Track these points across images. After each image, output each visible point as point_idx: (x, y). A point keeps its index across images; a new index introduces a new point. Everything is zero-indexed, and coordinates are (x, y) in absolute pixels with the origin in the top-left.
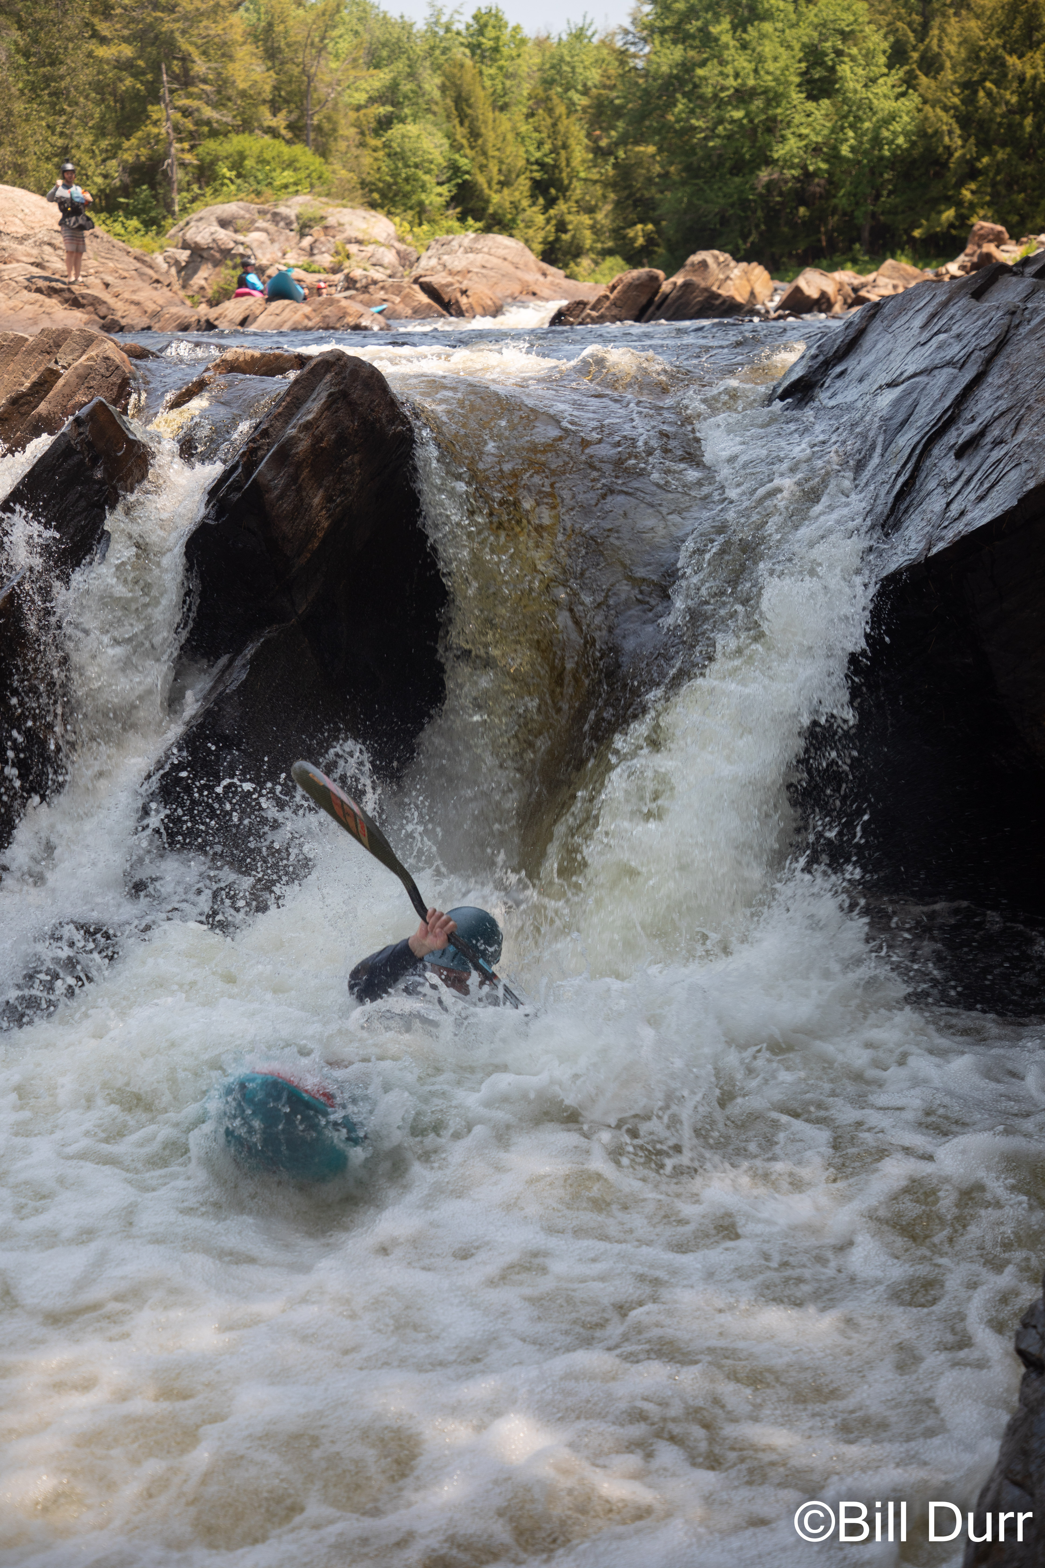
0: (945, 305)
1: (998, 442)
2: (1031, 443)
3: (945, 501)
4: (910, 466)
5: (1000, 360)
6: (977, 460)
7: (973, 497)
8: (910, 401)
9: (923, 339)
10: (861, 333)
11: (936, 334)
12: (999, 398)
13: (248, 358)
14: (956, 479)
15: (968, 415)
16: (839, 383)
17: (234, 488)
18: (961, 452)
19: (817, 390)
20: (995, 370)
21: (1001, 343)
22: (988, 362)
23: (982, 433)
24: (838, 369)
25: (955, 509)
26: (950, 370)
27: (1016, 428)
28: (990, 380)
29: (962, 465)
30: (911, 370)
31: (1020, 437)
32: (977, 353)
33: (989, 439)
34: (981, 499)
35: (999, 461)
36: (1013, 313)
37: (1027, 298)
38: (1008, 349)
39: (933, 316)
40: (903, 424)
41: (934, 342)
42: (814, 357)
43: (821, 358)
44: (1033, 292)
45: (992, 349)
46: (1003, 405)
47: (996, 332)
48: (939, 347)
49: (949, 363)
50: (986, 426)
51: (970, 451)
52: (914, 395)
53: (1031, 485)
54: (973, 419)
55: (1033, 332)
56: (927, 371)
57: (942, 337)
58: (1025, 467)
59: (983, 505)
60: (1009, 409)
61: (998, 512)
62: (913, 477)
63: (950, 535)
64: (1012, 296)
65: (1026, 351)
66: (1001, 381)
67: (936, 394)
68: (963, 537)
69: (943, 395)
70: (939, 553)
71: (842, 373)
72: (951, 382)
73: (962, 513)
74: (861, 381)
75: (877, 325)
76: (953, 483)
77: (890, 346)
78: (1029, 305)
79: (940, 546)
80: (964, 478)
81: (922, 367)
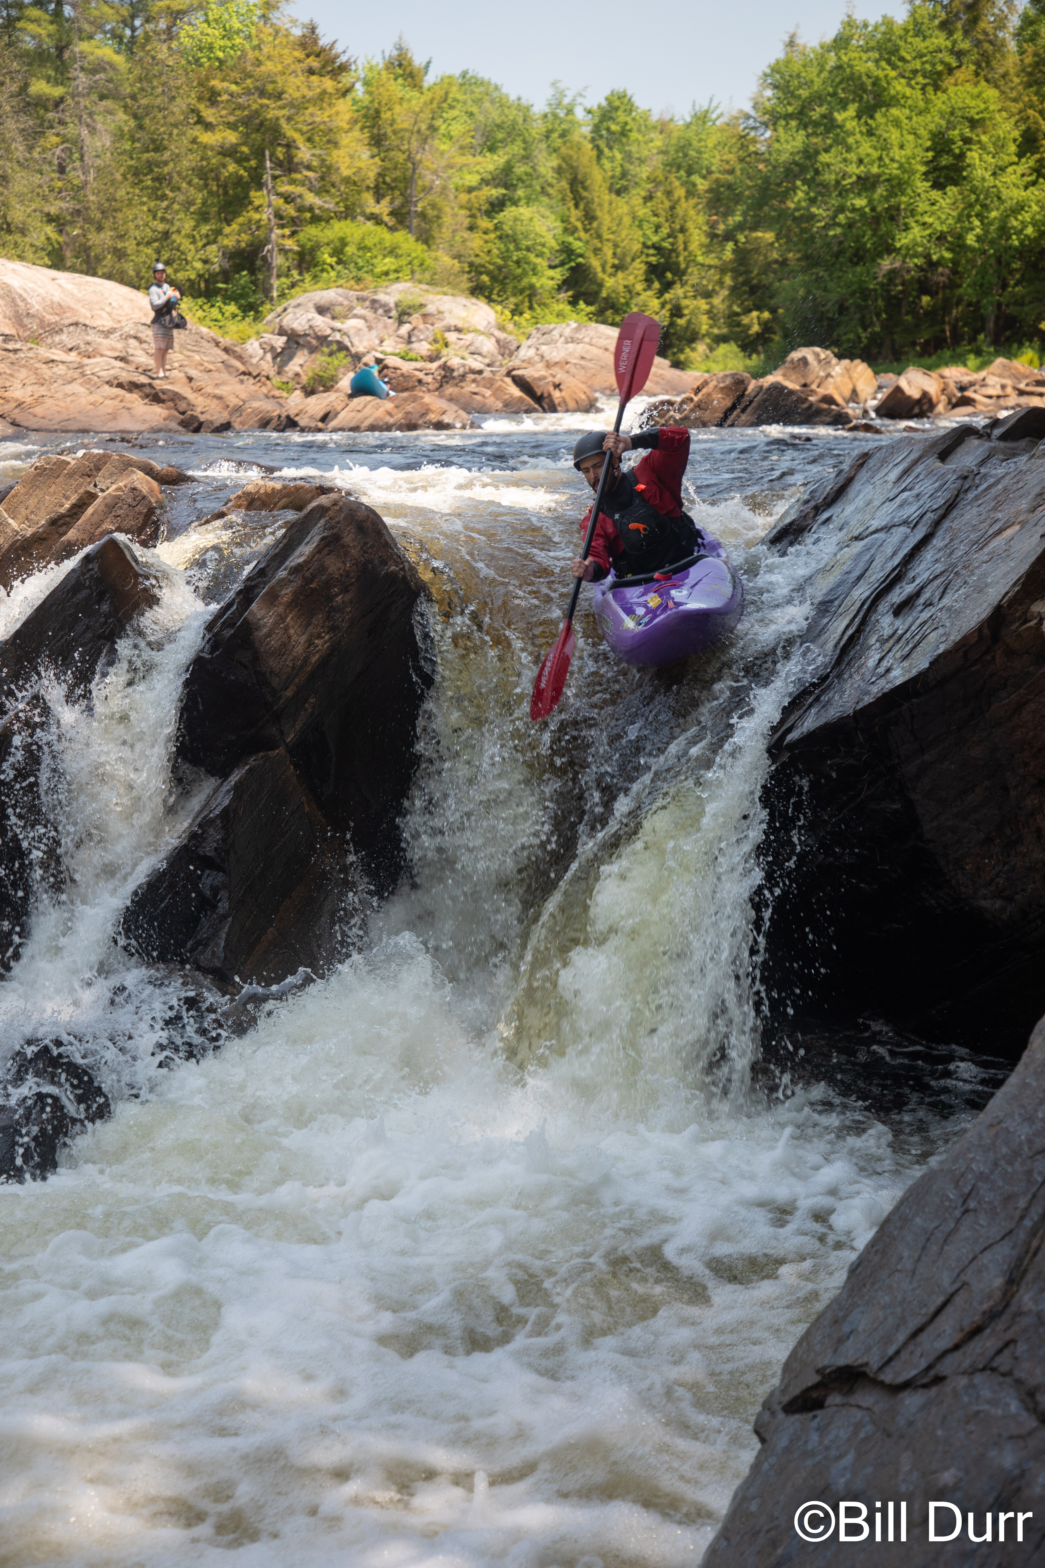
0: (915, 463)
1: (928, 604)
2: (949, 609)
3: (878, 657)
4: (857, 621)
5: (946, 524)
6: (910, 619)
7: (898, 655)
8: (868, 557)
9: (891, 495)
10: (849, 481)
11: (902, 491)
12: (937, 561)
13: (269, 490)
14: (891, 637)
15: (911, 574)
16: (823, 529)
17: (228, 624)
18: (899, 611)
19: (806, 534)
20: (940, 533)
21: (950, 506)
22: (937, 524)
23: (918, 594)
24: (825, 515)
25: (885, 664)
26: (903, 529)
27: (944, 592)
28: (934, 542)
29: (898, 623)
30: (875, 524)
31: (946, 601)
32: (929, 515)
33: (921, 600)
34: (906, 657)
35: (925, 622)
36: (966, 478)
37: (982, 463)
38: (955, 513)
39: (906, 472)
40: (859, 578)
41: (898, 501)
42: (807, 502)
43: (812, 503)
44: (989, 457)
45: (940, 512)
46: (939, 568)
47: (947, 495)
48: (901, 506)
49: (905, 523)
50: (922, 588)
51: (906, 610)
52: (872, 551)
53: (942, 649)
54: (914, 579)
55: (976, 498)
56: (887, 528)
57: (906, 494)
58: (941, 631)
59: (906, 664)
60: (942, 573)
61: (914, 672)
62: (859, 631)
63: (876, 690)
64: (971, 458)
65: (967, 517)
66: (941, 544)
67: (889, 551)
68: (884, 694)
69: (895, 553)
70: (866, 707)
71: (828, 520)
72: (903, 541)
73: (888, 670)
74: (841, 529)
75: (863, 475)
76: (887, 640)
77: (869, 497)
78: (983, 470)
79: (868, 700)
80: (895, 637)
81: (883, 523)
